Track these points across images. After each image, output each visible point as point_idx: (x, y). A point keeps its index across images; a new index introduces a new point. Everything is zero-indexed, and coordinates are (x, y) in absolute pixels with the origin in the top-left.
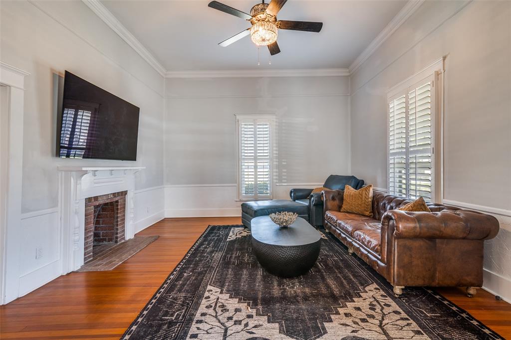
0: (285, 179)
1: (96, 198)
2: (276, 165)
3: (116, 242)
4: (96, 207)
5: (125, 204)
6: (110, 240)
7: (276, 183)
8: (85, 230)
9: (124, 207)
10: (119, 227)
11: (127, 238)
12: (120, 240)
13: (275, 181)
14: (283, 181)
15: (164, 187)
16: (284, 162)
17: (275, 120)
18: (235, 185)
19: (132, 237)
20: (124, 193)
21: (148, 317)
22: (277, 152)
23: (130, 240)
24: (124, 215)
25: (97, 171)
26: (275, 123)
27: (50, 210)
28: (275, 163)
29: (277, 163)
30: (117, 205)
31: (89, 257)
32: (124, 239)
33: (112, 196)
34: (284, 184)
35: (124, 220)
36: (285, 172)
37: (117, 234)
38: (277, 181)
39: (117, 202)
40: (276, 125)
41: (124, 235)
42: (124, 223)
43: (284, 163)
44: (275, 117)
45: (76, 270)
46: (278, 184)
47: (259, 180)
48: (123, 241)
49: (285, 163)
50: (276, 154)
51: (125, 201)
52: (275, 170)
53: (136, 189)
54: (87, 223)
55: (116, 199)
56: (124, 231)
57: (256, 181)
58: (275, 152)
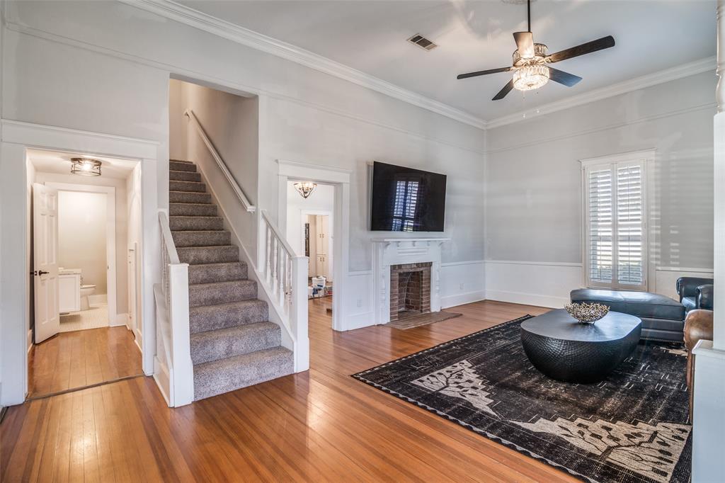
0: (674, 260)
1: (400, 266)
2: (657, 235)
3: (422, 311)
4: (400, 274)
5: (430, 276)
6: (417, 308)
7: (656, 265)
8: (391, 292)
9: (430, 279)
10: (423, 297)
11: (433, 310)
12: (425, 311)
13: (654, 262)
14: (672, 263)
15: (485, 263)
16: (673, 229)
17: (654, 158)
18: (580, 264)
19: (438, 310)
20: (429, 265)
21: (403, 362)
22: (659, 213)
23: (435, 312)
24: (429, 287)
25: (399, 242)
26: (653, 164)
27: (366, 272)
28: (654, 232)
29: (659, 232)
30: (422, 276)
31: (395, 317)
32: (429, 310)
33: (415, 266)
34: (673, 269)
35: (429, 291)
36: (676, 248)
37: (422, 303)
38: (659, 263)
39: (422, 272)
40: (656, 167)
41: (429, 306)
42: (429, 294)
43: (672, 232)
44: (653, 153)
45: (383, 323)
46: (659, 268)
47: (620, 258)
48: (428, 312)
49: (676, 232)
50: (656, 216)
51: (430, 272)
52: (654, 244)
53: (443, 262)
54: (392, 287)
55: (421, 269)
56: (429, 302)
57: (615, 260)
58: (653, 213)
